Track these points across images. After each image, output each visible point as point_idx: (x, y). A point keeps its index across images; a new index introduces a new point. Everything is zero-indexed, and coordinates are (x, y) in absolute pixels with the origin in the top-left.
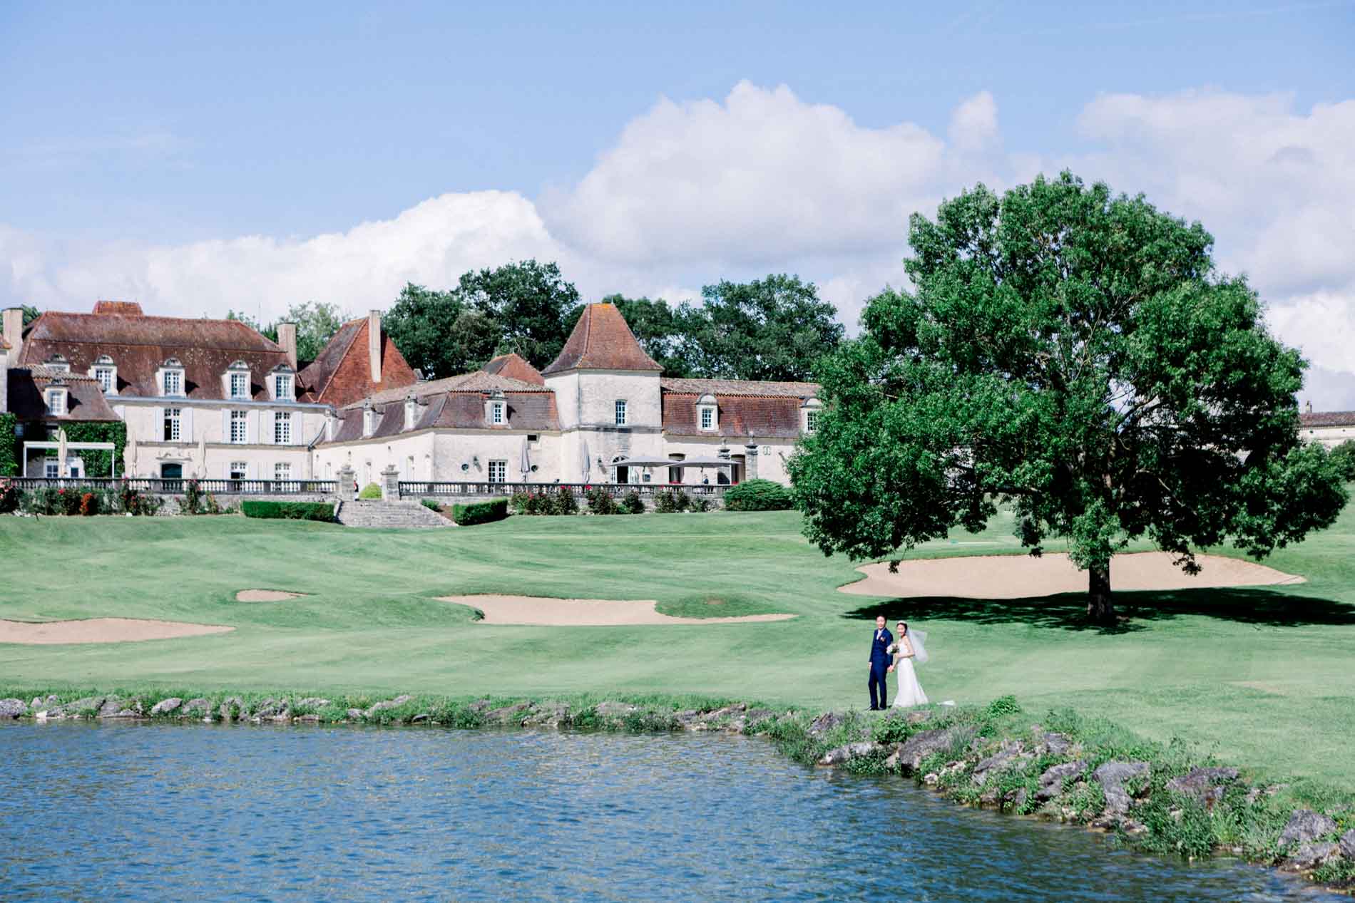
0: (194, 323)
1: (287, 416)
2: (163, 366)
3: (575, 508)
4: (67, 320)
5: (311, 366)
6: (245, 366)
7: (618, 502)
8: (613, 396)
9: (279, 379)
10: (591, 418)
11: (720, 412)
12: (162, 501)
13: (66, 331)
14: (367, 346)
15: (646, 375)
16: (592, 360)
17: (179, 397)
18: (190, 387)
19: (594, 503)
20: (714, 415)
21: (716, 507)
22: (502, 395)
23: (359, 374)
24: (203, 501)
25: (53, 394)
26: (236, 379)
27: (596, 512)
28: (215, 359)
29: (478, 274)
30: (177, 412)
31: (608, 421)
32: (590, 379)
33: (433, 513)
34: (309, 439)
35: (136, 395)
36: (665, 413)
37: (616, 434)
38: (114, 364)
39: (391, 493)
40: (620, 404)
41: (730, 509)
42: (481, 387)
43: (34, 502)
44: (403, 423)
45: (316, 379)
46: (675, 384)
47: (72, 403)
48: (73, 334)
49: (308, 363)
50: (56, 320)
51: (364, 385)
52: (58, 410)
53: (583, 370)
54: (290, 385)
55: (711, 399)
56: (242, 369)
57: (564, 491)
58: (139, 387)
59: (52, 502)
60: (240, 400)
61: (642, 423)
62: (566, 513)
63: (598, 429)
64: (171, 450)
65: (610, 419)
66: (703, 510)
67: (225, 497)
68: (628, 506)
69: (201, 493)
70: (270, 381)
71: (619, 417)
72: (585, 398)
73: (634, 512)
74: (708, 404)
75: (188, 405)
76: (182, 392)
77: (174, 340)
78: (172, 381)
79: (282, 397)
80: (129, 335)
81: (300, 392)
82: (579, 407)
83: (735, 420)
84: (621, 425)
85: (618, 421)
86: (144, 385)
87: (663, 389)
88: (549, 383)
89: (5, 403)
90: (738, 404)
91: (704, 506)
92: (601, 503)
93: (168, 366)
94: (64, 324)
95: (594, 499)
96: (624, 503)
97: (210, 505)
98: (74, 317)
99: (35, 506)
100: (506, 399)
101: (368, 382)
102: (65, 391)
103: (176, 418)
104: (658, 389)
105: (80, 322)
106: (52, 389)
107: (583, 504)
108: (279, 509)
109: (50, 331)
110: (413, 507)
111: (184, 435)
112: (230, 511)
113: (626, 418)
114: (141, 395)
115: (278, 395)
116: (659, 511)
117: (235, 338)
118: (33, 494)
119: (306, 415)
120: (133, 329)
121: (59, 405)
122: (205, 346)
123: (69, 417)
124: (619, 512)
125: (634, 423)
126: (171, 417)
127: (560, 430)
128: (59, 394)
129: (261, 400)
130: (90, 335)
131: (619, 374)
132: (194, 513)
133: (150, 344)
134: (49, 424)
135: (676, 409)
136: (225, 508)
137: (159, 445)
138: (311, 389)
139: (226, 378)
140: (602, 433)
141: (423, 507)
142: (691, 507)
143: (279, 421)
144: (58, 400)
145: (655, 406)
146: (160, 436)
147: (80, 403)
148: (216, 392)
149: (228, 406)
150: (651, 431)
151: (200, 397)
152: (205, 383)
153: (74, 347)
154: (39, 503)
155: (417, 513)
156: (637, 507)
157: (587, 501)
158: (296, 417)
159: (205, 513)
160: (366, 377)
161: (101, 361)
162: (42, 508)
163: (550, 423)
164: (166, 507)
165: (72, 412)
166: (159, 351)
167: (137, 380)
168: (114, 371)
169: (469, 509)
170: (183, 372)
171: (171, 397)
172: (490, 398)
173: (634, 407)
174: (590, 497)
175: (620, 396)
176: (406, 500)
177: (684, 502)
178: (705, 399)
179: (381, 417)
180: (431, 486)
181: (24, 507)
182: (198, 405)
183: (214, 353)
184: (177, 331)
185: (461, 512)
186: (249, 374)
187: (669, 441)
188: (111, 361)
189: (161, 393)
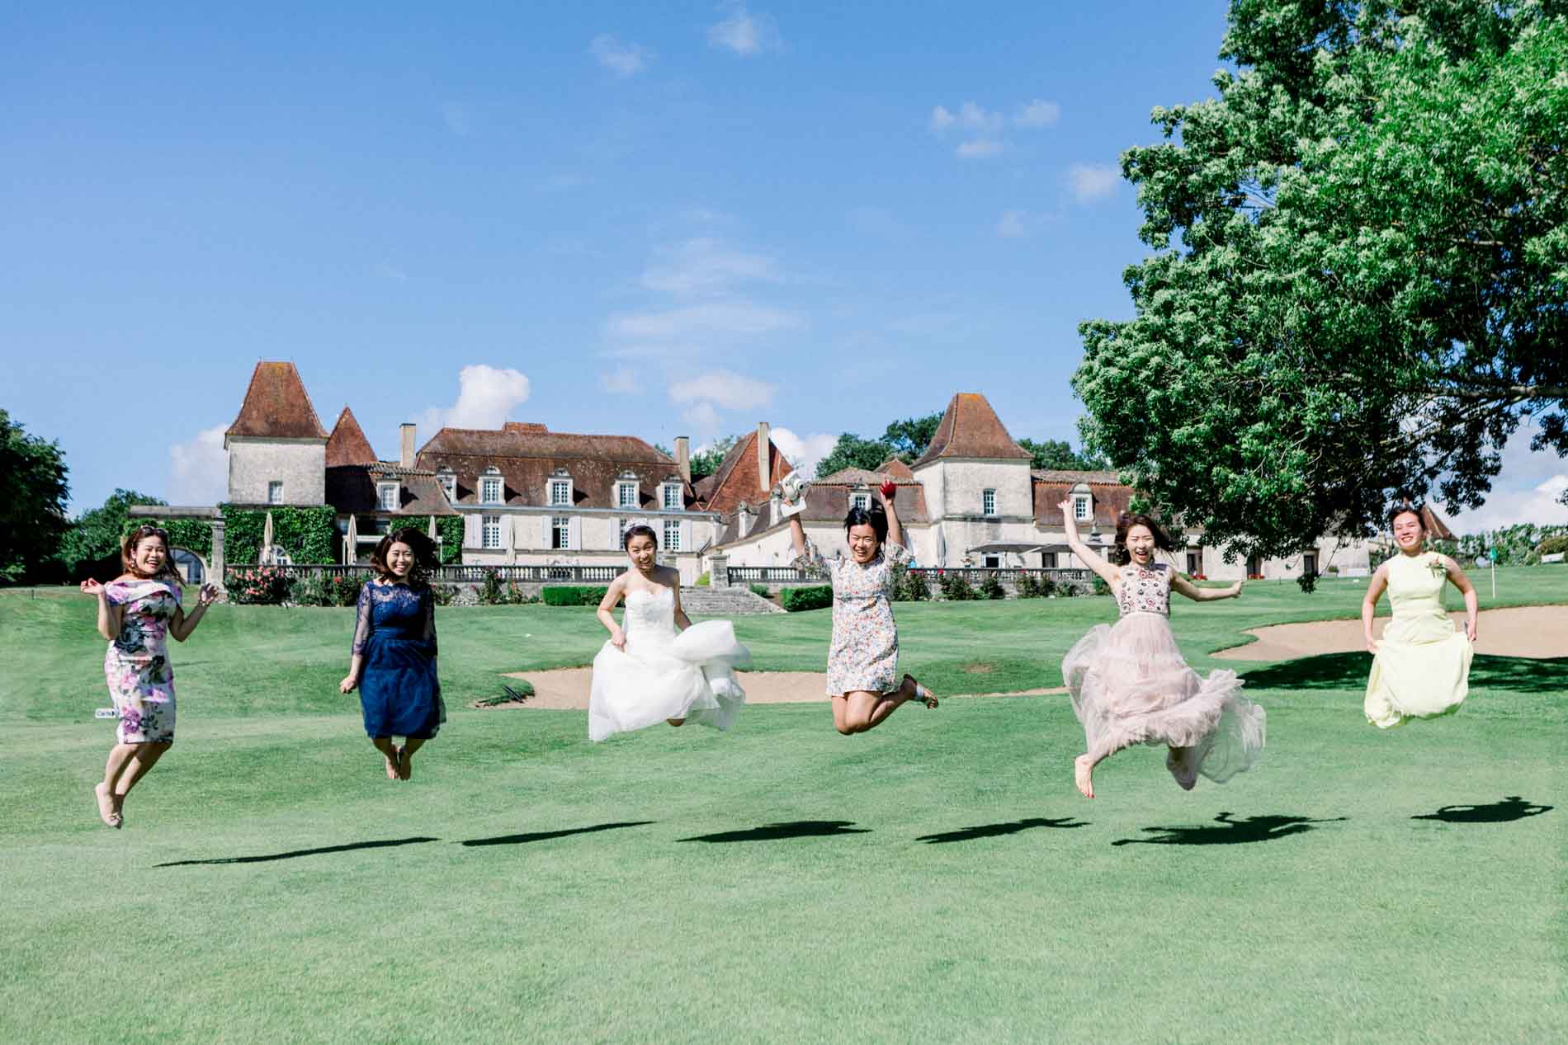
0: (589, 439)
1: (676, 524)
2: (551, 477)
3: (927, 594)
4: (463, 435)
5: (706, 480)
6: (633, 476)
7: (976, 588)
8: (981, 485)
9: (667, 489)
10: (958, 506)
11: (1095, 501)
12: (457, 590)
13: (459, 445)
14: (756, 457)
15: (1016, 463)
16: (958, 449)
17: (567, 506)
18: (578, 496)
19: (948, 589)
20: (1089, 505)
21: (1086, 592)
22: (867, 487)
23: (748, 484)
24: (504, 589)
25: (385, 489)
26: (626, 488)
27: (950, 598)
28: (607, 470)
29: (901, 423)
30: (565, 521)
31: (976, 511)
32: (956, 469)
33: (761, 600)
34: (697, 546)
35: (523, 504)
36: (1037, 502)
37: (985, 524)
38: (501, 475)
39: (718, 579)
40: (988, 493)
41: (1100, 594)
42: (847, 481)
43: (308, 592)
44: (769, 521)
45: (709, 490)
46: (1046, 475)
47: (406, 497)
48: (466, 449)
49: (703, 477)
50: (452, 436)
51: (753, 494)
52: (391, 505)
53: (949, 458)
54: (679, 493)
55: (1084, 487)
56: (630, 479)
57: (914, 576)
58: (529, 497)
59: (330, 592)
60: (628, 508)
61: (1011, 512)
62: (917, 599)
63: (965, 519)
64: (559, 557)
65: (979, 509)
66: (1071, 595)
67: (529, 585)
68: (986, 592)
69: (501, 581)
70: (660, 490)
71: (987, 508)
72: (951, 487)
73: (992, 598)
74: (1081, 492)
75: (576, 513)
76: (570, 502)
77: (566, 454)
78: (560, 491)
79: (671, 506)
80: (522, 449)
81: (689, 501)
82: (945, 497)
83: (1111, 511)
84: (989, 515)
85: (986, 511)
86: (533, 495)
87: (1034, 480)
88: (918, 476)
89: (323, 495)
90: (1115, 493)
91: (1071, 591)
92: (957, 589)
93: (556, 476)
94: (458, 439)
95: (948, 584)
96: (982, 588)
97: (511, 593)
98: (471, 433)
99: (309, 596)
100: (870, 491)
101: (757, 491)
102: (397, 485)
103: (565, 526)
104: (1029, 479)
105: (475, 438)
106: (384, 483)
107: (936, 590)
108: (579, 595)
109: (443, 445)
110: (741, 594)
111: (572, 541)
112: (535, 600)
113: (995, 508)
114: (529, 504)
115: (666, 504)
116: (1020, 597)
117: (628, 452)
118: (307, 583)
119: (694, 523)
120: (527, 444)
121: (392, 500)
122: (597, 459)
123: (401, 512)
124: (976, 597)
125: (1004, 513)
126: (560, 526)
127: (928, 523)
128: (392, 488)
129: (649, 508)
130: (482, 450)
131: (987, 462)
132: (493, 602)
133: (543, 456)
134: (379, 519)
135: (1048, 498)
136: (530, 596)
137: (547, 552)
138: (702, 499)
139: (616, 488)
140: (969, 524)
141: (751, 593)
142: (1057, 593)
143: (668, 529)
144: (391, 494)
145: (1025, 495)
146: (549, 545)
147: (416, 498)
148: (606, 502)
149: (616, 515)
150: (1021, 520)
151: (589, 506)
152: (596, 494)
153: (465, 460)
154: (313, 593)
155: (743, 600)
156: (997, 592)
157: (940, 586)
158: (685, 526)
159: (506, 602)
160: (755, 487)
161: (489, 472)
162: (316, 599)
163: (919, 517)
164: (461, 596)
165: (406, 507)
166: (551, 464)
167: (526, 490)
168: (502, 481)
169: (798, 593)
170: (571, 482)
171: (560, 506)
172: (854, 491)
173: (1003, 496)
174: (944, 582)
175: (989, 485)
176: (737, 587)
177: (1049, 588)
178: (1078, 488)
179: (755, 518)
180: (764, 571)
181: (296, 597)
182: (587, 514)
183: (606, 465)
184: (570, 445)
185: (790, 596)
186: (637, 484)
187: (1042, 531)
188: (498, 472)
189: (550, 502)
